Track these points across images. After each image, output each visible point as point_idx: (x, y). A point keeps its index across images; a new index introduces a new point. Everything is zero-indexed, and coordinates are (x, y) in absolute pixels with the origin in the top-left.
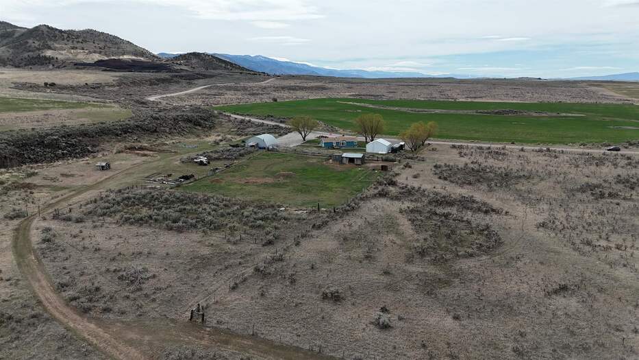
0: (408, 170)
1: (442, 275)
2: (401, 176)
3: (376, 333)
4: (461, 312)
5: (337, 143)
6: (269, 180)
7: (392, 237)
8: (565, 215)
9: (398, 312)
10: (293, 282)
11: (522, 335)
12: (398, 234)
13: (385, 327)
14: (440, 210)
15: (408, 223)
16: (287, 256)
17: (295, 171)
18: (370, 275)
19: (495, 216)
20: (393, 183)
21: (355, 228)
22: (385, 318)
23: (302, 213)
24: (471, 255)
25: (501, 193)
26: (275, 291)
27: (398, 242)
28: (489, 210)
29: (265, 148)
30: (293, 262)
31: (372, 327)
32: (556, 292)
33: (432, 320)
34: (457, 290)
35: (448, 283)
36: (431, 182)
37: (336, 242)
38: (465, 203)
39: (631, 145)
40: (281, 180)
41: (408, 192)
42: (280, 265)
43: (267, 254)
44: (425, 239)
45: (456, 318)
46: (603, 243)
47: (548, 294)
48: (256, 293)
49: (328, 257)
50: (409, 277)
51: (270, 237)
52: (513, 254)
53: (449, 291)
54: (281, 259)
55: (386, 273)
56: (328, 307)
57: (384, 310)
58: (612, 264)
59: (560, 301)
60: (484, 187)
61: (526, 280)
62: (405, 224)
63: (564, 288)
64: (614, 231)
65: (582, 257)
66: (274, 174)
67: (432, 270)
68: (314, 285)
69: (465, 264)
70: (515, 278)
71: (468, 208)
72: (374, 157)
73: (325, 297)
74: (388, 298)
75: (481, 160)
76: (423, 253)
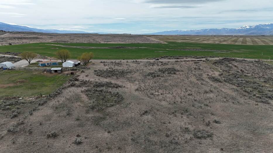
0: (83, 74)
1: (101, 116)
2: (81, 76)
3: (76, 147)
4: (110, 129)
5: (48, 64)
6: (12, 85)
7: (79, 103)
8: (144, 85)
9: (84, 136)
10: (31, 133)
11: (134, 133)
12: (82, 102)
13: (79, 143)
14: (98, 89)
15: (85, 96)
16: (26, 121)
17: (26, 79)
18: (70, 122)
19: (120, 89)
20: (77, 80)
21: (61, 102)
22: (79, 139)
23: (32, 99)
24: (113, 106)
25: (122, 79)
26: (21, 139)
27: (82, 105)
28: (118, 87)
29: (7, 69)
30: (30, 124)
31: (73, 145)
32: (144, 114)
33: (99, 135)
34: (108, 121)
35: (104, 119)
36: (93, 78)
37: (52, 110)
38: (108, 85)
39: (162, 58)
40: (18, 84)
41: (84, 83)
42: (22, 126)
43: (14, 122)
44: (93, 102)
45: (109, 132)
46: (157, 93)
47: (141, 115)
48: (10, 143)
49: (48, 118)
50: (88, 120)
51: (15, 113)
52: (128, 102)
53: (105, 122)
54: (22, 123)
55: (78, 120)
56: (51, 141)
57: (78, 136)
58: (160, 100)
59: (145, 117)
60: (115, 77)
61: (133, 111)
62: (84, 97)
63: (146, 112)
64: (160, 88)
65: (151, 99)
66: (13, 82)
67: (97, 115)
68: (42, 132)
69: (110, 110)
70: (130, 111)
71: (109, 87)
72: (67, 69)
73: (49, 136)
74: (79, 130)
75: (113, 67)
76: (93, 108)
